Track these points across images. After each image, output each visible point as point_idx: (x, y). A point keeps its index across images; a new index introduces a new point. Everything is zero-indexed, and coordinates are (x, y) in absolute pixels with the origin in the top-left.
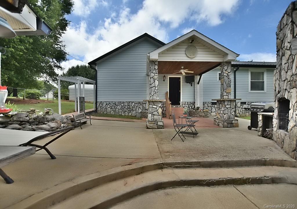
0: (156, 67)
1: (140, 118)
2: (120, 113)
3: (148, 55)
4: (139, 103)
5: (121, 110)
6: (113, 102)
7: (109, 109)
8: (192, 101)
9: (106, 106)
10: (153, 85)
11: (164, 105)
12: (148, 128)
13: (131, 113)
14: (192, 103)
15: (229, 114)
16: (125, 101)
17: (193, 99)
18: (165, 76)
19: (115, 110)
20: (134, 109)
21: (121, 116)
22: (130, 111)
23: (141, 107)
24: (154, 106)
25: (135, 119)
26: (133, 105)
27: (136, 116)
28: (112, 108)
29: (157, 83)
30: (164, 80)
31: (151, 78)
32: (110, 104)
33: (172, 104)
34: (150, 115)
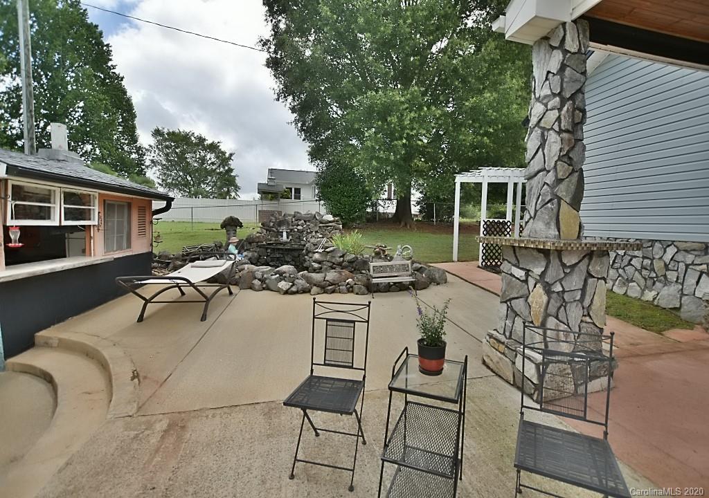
13: (654, 293)
20: (672, 276)
22: (649, 282)
24: (515, 270)
27: (677, 309)
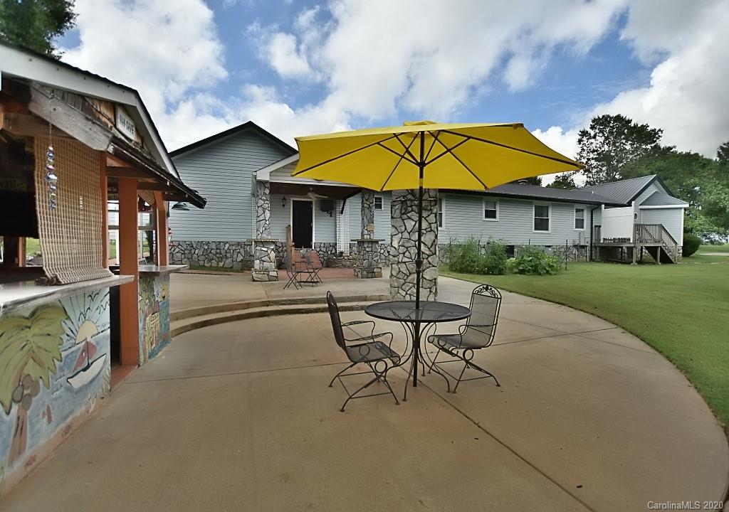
0: (267, 191)
1: (242, 270)
2: (202, 263)
3: (254, 174)
4: (238, 244)
5: (203, 257)
6: (187, 243)
7: (179, 255)
8: (332, 242)
9: (173, 249)
10: (261, 218)
11: (285, 248)
12: (254, 281)
13: (223, 263)
14: (332, 245)
15: (370, 260)
16: (210, 240)
17: (334, 239)
18: (287, 198)
19: (190, 256)
20: (228, 255)
21: (203, 267)
22: (220, 259)
23: (242, 250)
24: (263, 249)
25: (230, 271)
26: (226, 248)
27: (232, 267)
28: (184, 254)
29: (268, 214)
30: (284, 206)
31: (258, 207)
32: (180, 247)
33: (296, 246)
34: (257, 262)
